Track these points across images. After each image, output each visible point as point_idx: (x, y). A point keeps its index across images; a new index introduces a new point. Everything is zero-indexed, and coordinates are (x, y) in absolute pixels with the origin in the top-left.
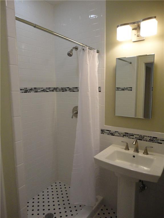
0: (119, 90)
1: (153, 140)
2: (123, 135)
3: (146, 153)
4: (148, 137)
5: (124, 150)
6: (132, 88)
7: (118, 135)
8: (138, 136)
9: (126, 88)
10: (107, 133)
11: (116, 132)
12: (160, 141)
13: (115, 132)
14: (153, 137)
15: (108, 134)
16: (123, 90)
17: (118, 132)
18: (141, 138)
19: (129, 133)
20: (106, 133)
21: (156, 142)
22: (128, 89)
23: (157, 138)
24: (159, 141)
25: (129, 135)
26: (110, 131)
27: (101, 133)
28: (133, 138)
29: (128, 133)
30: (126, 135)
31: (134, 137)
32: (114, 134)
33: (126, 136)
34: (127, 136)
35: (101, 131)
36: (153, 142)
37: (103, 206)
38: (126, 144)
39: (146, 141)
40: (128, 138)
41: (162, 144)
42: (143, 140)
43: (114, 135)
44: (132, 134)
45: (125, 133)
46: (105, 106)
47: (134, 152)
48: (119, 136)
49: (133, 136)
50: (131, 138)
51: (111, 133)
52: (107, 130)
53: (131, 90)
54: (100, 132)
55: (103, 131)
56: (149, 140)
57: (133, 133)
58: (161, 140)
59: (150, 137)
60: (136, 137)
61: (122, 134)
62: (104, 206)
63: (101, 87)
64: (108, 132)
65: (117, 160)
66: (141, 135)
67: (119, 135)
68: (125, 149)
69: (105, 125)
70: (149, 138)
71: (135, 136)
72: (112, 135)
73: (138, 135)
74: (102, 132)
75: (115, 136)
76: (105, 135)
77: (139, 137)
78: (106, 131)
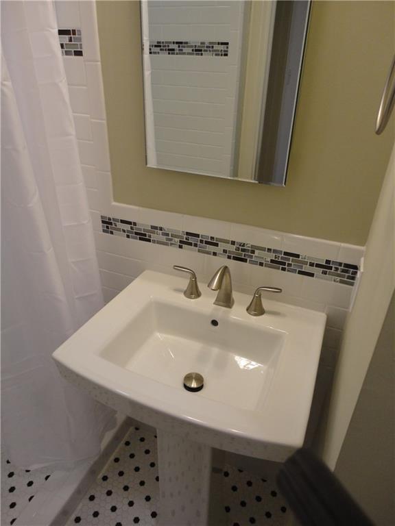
0: (185, 50)
1: (284, 264)
2: (181, 242)
3: (256, 309)
4: (269, 250)
5: (182, 296)
6: (227, 44)
7: (164, 239)
8: (233, 248)
9: (207, 44)
10: (124, 231)
11: (155, 228)
12: (307, 268)
13: (153, 227)
14: (286, 253)
15: (128, 236)
16: (198, 51)
17: (161, 229)
18: (242, 254)
19: (200, 234)
20: (119, 230)
21: (293, 271)
22: (216, 47)
23: (298, 256)
24: (304, 266)
25: (201, 241)
26: (135, 224)
27: (104, 231)
28: (215, 254)
29: (197, 236)
30: (189, 240)
31: (219, 249)
32: (150, 236)
33: (190, 244)
34: (196, 245)
35: (103, 222)
36: (284, 269)
37: (132, 429)
38: (190, 276)
39: (261, 264)
40: (199, 251)
41: (314, 278)
42: (248, 259)
43: (149, 241)
44: (212, 238)
45: (187, 234)
46: (105, 122)
47: (214, 304)
48: (166, 244)
49: (216, 245)
50: (208, 253)
51: (136, 233)
52: (123, 222)
53: (226, 55)
54: (101, 229)
55: (111, 224)
56: (272, 261)
57: (215, 236)
58: (312, 265)
59: (275, 251)
60: (225, 251)
61: (176, 236)
62: (134, 430)
63: (79, 31)
64: (127, 227)
65: (158, 335)
66: (244, 245)
67: (167, 239)
68: (185, 293)
69: (116, 200)
70: (272, 256)
71: (222, 246)
72: (140, 239)
73: (233, 243)
74: (107, 227)
75: (154, 242)
76: (119, 238)
77: (238, 249)
78: (120, 225)
